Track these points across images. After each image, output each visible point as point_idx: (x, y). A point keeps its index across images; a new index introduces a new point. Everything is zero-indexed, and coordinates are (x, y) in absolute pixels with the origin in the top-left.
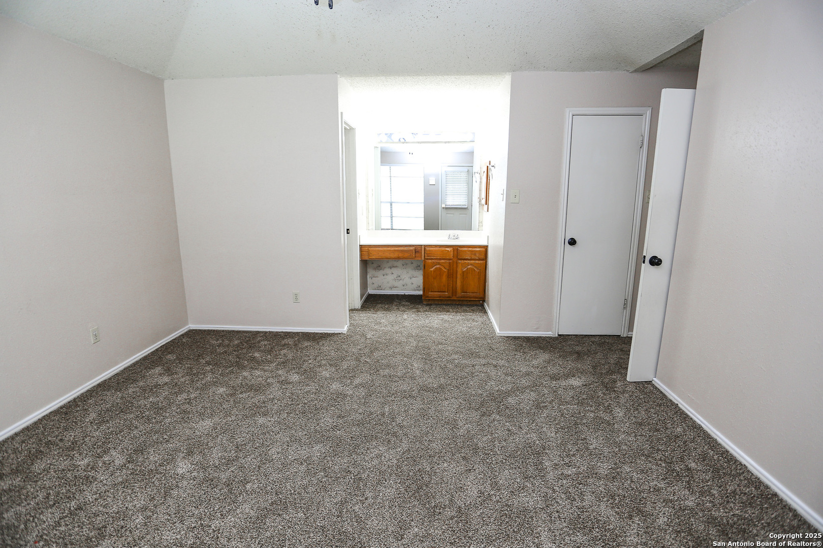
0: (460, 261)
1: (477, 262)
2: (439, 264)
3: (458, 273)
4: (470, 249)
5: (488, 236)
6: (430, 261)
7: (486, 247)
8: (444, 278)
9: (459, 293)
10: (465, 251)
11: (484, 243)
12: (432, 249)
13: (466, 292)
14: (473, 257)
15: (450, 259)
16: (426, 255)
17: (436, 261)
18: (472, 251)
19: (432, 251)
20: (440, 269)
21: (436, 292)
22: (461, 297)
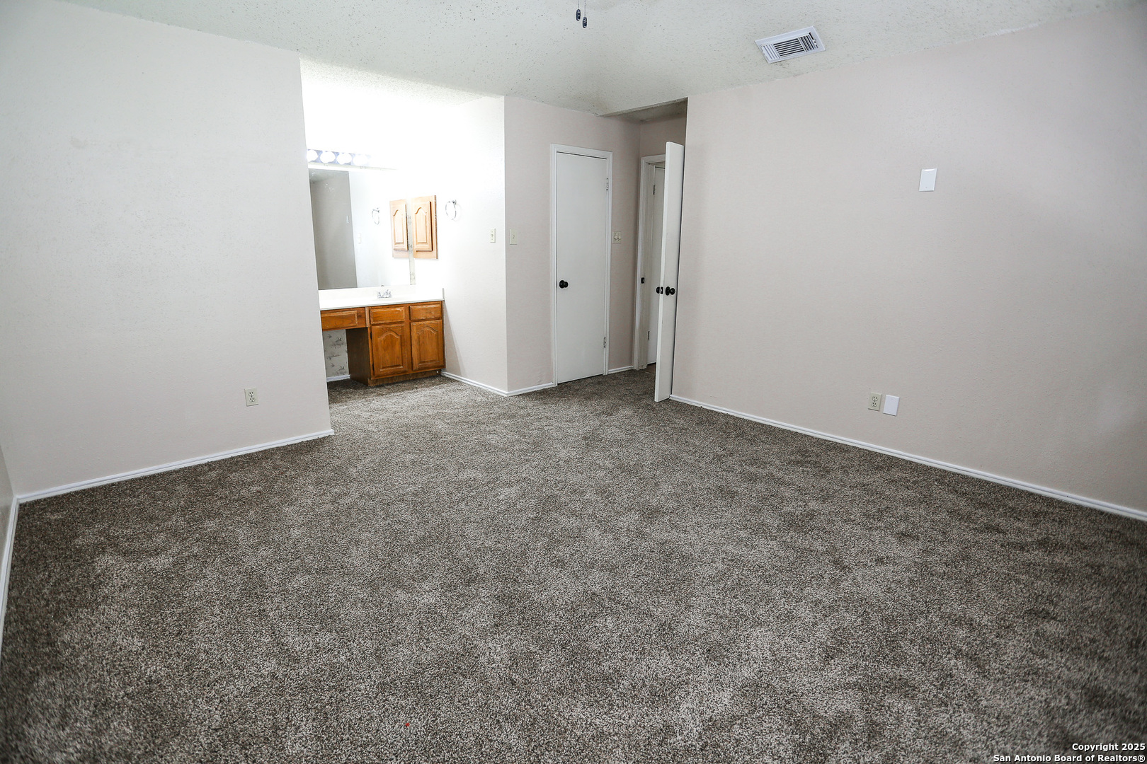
0: (414, 323)
1: (433, 322)
2: (390, 330)
3: (413, 339)
4: (424, 306)
5: (443, 289)
6: (378, 327)
7: (441, 303)
8: (397, 348)
9: (416, 365)
10: (419, 309)
11: (438, 297)
12: (379, 310)
13: (424, 362)
14: (429, 316)
15: (401, 322)
16: (372, 320)
17: (386, 326)
18: (426, 309)
19: (379, 313)
20: (391, 336)
21: (388, 367)
22: (419, 369)
